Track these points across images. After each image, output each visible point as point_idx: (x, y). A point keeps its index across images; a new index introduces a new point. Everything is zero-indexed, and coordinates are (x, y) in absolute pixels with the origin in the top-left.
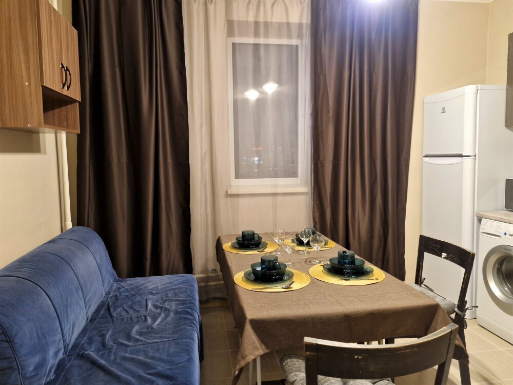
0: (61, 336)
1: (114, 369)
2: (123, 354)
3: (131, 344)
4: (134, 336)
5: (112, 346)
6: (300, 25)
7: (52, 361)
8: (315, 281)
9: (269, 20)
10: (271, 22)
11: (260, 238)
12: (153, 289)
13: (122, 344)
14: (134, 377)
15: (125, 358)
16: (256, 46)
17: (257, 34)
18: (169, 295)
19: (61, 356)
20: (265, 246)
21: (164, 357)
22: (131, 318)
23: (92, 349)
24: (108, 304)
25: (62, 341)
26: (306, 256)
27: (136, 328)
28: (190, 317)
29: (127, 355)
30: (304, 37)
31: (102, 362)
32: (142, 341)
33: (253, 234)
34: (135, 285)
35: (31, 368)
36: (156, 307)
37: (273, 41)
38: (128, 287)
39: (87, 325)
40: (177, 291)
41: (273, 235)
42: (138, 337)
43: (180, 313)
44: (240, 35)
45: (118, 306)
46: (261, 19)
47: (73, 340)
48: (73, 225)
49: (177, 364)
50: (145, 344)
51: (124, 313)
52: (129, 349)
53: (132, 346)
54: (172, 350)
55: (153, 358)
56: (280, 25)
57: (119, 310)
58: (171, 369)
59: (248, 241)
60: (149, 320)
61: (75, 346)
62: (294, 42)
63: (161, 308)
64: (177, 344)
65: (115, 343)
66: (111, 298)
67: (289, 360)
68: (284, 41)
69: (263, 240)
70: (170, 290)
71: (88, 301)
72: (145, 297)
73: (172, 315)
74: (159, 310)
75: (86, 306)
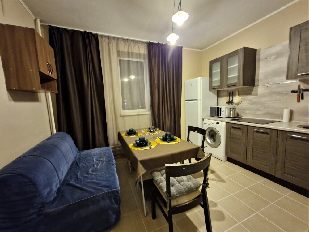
0: (58, 178)
1: (84, 187)
2: (87, 181)
3: (89, 176)
4: (90, 173)
5: (81, 178)
6: (144, 54)
7: (55, 189)
8: (158, 144)
9: (133, 51)
10: (134, 53)
11: (135, 131)
12: (95, 153)
13: (86, 177)
14: (93, 189)
15: (88, 182)
16: (129, 61)
17: (129, 57)
18: (102, 155)
19: (58, 186)
20: (137, 134)
21: (104, 179)
22: (88, 166)
23: (72, 181)
24: (76, 162)
25: (58, 180)
26: (153, 136)
27: (91, 169)
28: (112, 162)
29: (89, 181)
30: (146, 59)
31: (78, 185)
32: (94, 174)
33: (133, 130)
34: (87, 153)
35: (46, 194)
36: (97, 160)
37: (135, 60)
38: (84, 154)
39: (68, 171)
40: (105, 153)
41: (140, 129)
42: (92, 173)
43: (107, 161)
44: (123, 57)
45: (81, 162)
46: (130, 51)
47: (63, 178)
48: (57, 132)
49: (110, 181)
50: (96, 175)
51: (84, 165)
52: (89, 178)
53: (90, 177)
54: (107, 176)
55: (100, 180)
56: (137, 53)
57: (82, 163)
58: (108, 183)
59: (131, 133)
60: (96, 166)
61: (64, 180)
62: (142, 60)
63: (100, 160)
64: (109, 173)
65: (82, 177)
66: (77, 159)
67: (154, 173)
68: (139, 60)
69: (136, 132)
70: (102, 153)
71: (68, 161)
72: (92, 157)
73: (104, 162)
74: (98, 162)
75: (67, 164)
